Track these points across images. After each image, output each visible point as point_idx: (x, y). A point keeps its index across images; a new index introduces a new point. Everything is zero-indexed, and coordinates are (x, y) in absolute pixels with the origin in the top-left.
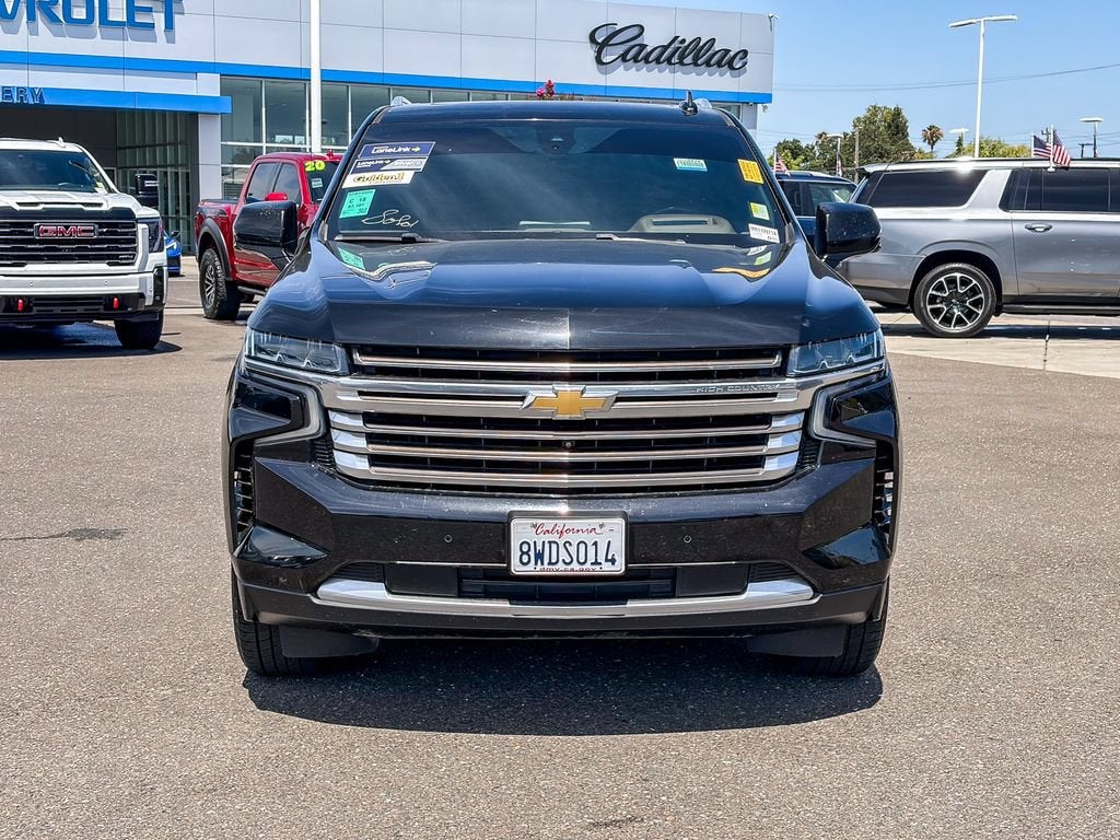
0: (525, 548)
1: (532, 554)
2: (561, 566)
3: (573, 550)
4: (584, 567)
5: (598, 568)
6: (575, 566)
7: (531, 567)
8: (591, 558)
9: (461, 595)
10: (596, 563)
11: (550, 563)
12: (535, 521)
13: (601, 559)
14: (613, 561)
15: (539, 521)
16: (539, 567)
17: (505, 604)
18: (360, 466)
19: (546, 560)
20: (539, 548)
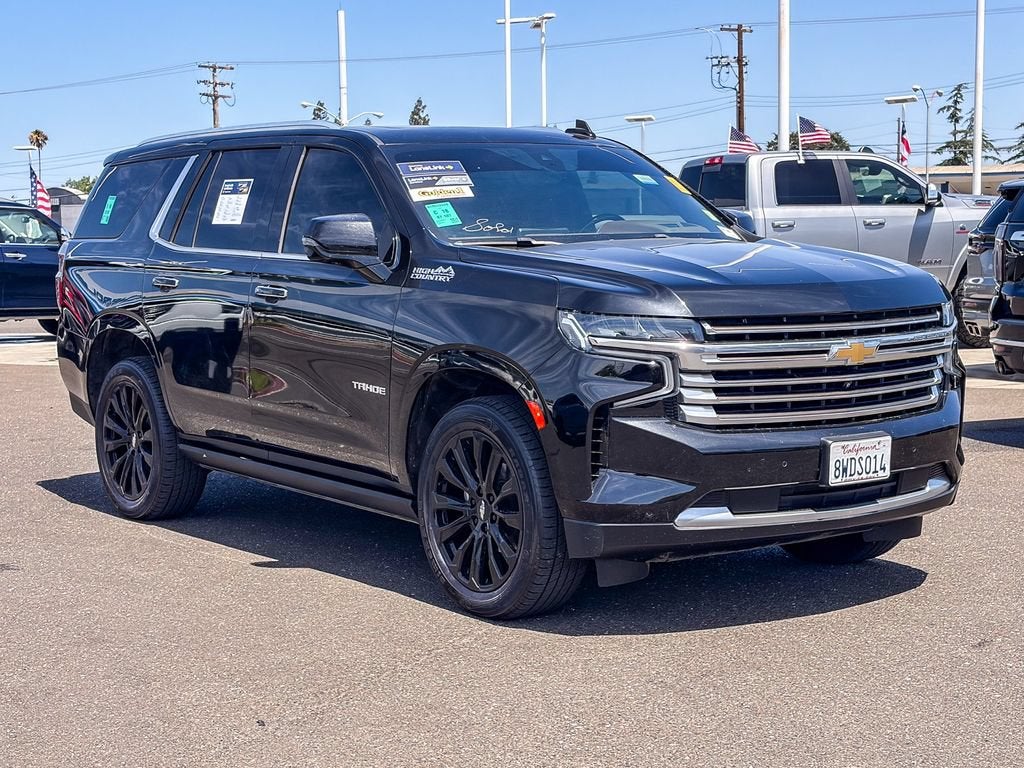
0: (838, 465)
1: (841, 469)
2: (856, 476)
3: (863, 463)
4: (869, 475)
5: (875, 475)
6: (864, 475)
7: (839, 480)
8: (873, 470)
9: (781, 509)
10: (876, 472)
11: (851, 475)
12: (843, 443)
13: (878, 469)
14: (884, 469)
15: (846, 443)
16: (844, 479)
17: (812, 512)
18: (710, 415)
19: (848, 473)
20: (845, 464)
